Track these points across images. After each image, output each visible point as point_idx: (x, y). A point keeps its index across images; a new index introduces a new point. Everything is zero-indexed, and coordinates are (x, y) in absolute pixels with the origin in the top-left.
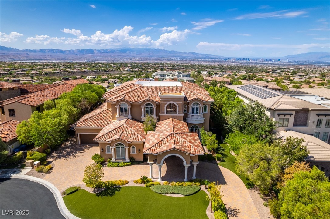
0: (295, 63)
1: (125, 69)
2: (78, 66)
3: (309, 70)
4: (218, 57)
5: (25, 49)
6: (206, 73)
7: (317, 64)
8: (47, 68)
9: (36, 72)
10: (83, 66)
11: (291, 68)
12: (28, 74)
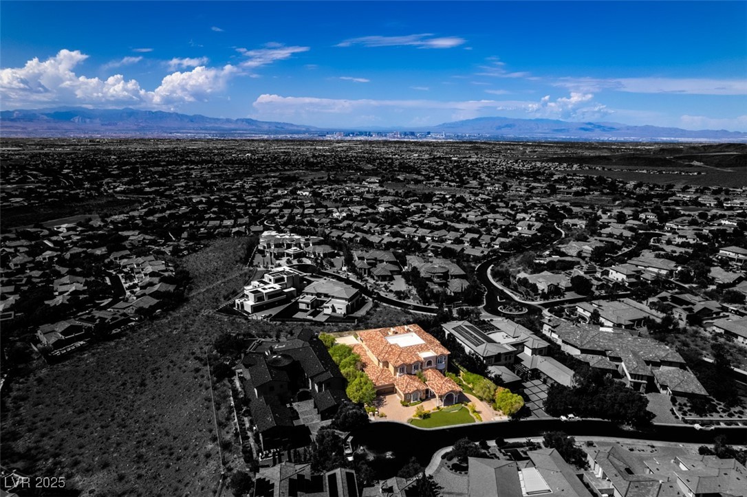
4: (304, 129)
6: (307, 194)
11: (453, 158)
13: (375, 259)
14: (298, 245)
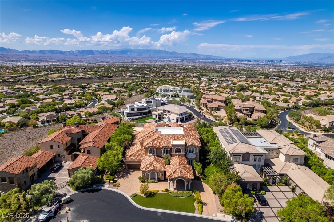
0: (297, 65)
1: (127, 74)
2: (81, 71)
3: (309, 73)
4: (219, 58)
5: (24, 50)
6: (206, 79)
7: (319, 66)
8: (51, 74)
9: (43, 79)
10: (86, 70)
11: (292, 71)
12: (35, 81)
13: (212, 99)
14: (176, 91)
